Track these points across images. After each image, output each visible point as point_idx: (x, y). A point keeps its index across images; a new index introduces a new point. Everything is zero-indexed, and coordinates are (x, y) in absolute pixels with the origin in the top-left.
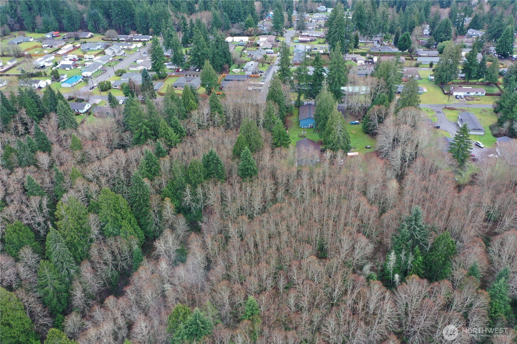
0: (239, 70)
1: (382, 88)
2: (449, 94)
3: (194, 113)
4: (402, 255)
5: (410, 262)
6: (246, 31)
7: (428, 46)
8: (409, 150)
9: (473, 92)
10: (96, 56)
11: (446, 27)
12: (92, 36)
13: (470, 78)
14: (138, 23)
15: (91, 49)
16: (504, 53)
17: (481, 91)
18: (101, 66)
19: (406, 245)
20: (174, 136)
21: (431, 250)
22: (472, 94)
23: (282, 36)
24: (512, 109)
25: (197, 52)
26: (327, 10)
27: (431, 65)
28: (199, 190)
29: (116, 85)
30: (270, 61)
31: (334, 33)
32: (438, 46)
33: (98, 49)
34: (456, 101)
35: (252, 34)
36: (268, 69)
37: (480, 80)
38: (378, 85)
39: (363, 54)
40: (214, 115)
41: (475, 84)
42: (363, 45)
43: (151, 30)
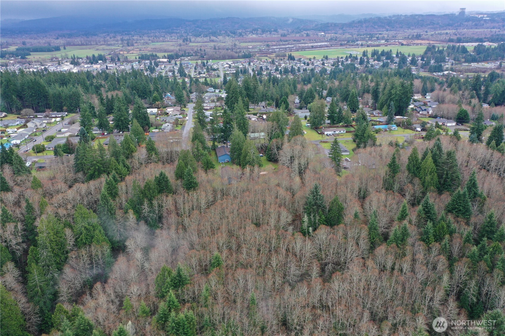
0: (157, 130)
1: (275, 129)
2: (322, 133)
3: (136, 154)
4: (312, 217)
5: (317, 221)
6: (154, 105)
7: (301, 108)
8: (303, 162)
9: (337, 131)
10: (18, 129)
11: (311, 93)
12: (6, 116)
13: (334, 124)
14: (52, 102)
15: (10, 125)
16: (353, 109)
17: (343, 131)
18: (27, 136)
19: (313, 209)
20: (124, 170)
21: (329, 211)
22: (337, 132)
23: (185, 107)
24: (363, 136)
25: (120, 117)
26: (215, 91)
27: (306, 118)
28: (155, 202)
29: (49, 147)
30: (181, 123)
31: (231, 98)
32: (307, 107)
33: (17, 125)
34: (328, 137)
35: (159, 106)
36: (182, 128)
37: (341, 124)
38: (273, 127)
39: (255, 114)
40: (152, 156)
41: (338, 127)
42: (252, 109)
43: (65, 108)
